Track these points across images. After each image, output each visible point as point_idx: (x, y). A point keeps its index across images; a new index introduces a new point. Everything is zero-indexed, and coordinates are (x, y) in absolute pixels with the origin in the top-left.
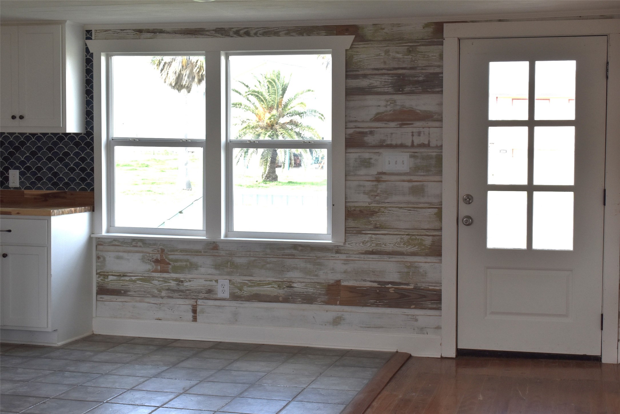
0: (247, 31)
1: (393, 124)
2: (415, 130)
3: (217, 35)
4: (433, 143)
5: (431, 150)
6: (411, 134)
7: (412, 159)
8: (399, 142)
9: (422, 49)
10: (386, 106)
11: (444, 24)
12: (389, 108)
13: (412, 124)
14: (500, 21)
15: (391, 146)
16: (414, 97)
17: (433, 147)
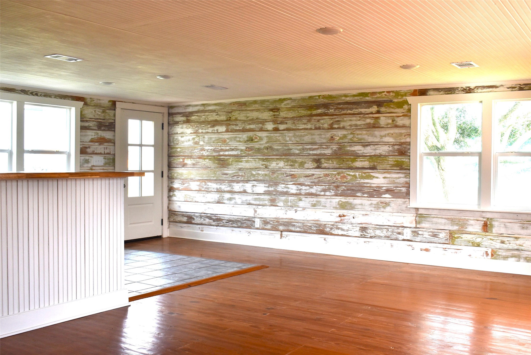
0: (37, 93)
1: (97, 144)
2: (105, 147)
3: (22, 93)
4: (112, 153)
5: (110, 156)
6: (103, 148)
7: (104, 160)
8: (100, 152)
9: (108, 111)
10: (95, 135)
11: (117, 102)
12: (96, 136)
13: (104, 144)
14: (133, 103)
15: (96, 154)
16: (104, 132)
17: (112, 155)
